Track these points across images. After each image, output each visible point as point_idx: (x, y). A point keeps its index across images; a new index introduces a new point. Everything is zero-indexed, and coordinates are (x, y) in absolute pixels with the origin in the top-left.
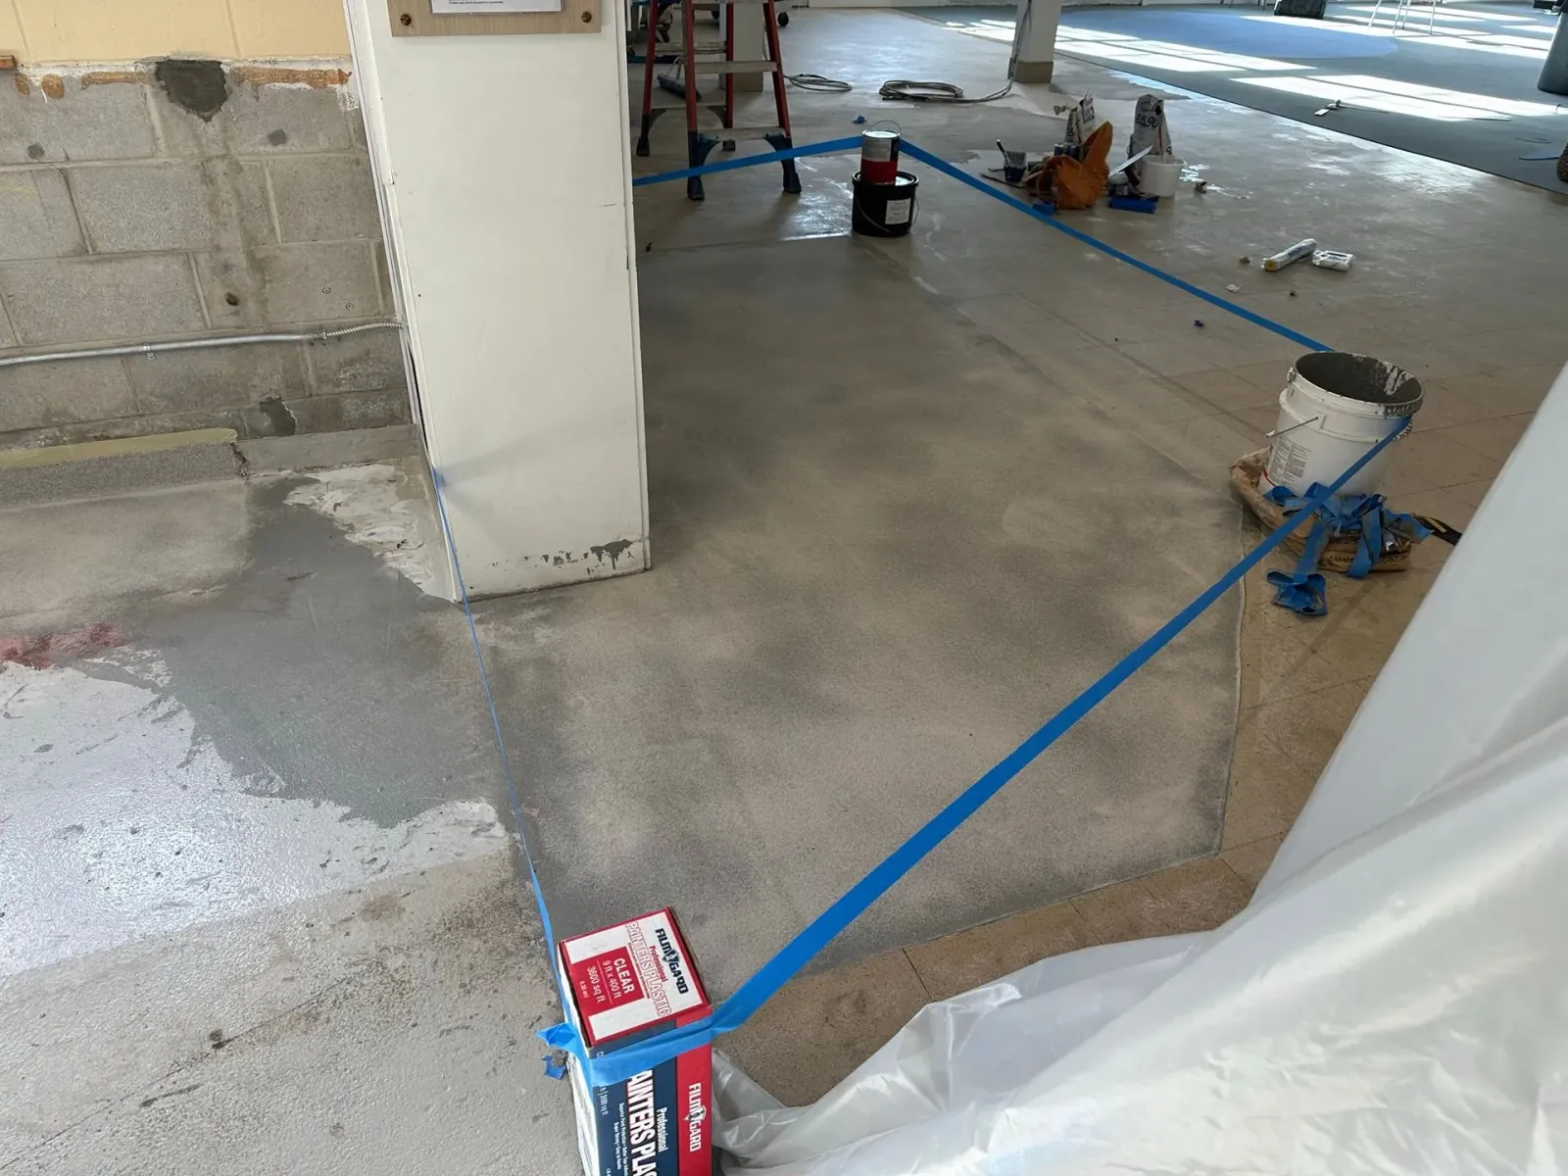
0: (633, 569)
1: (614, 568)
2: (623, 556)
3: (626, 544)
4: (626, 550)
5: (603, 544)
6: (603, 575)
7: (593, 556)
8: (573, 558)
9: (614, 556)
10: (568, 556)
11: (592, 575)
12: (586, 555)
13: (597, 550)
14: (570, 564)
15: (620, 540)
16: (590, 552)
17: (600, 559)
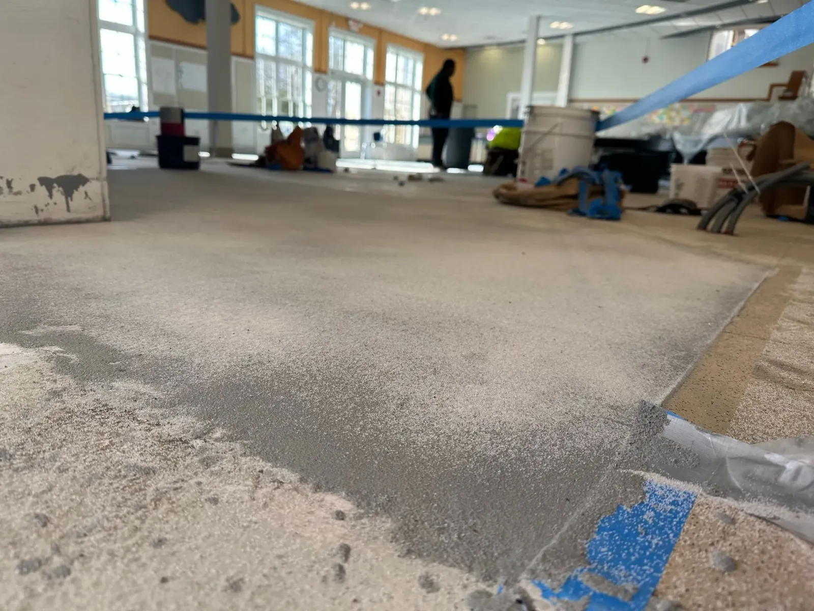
0: (89, 215)
1: (68, 210)
2: (78, 195)
3: (81, 180)
4: (82, 189)
5: (53, 175)
6: (55, 217)
7: (42, 190)
8: (16, 187)
9: (68, 194)
10: (9, 184)
11: (42, 216)
12: (33, 187)
13: (46, 182)
14: (12, 198)
15: (75, 173)
16: (37, 183)
17: (51, 196)
